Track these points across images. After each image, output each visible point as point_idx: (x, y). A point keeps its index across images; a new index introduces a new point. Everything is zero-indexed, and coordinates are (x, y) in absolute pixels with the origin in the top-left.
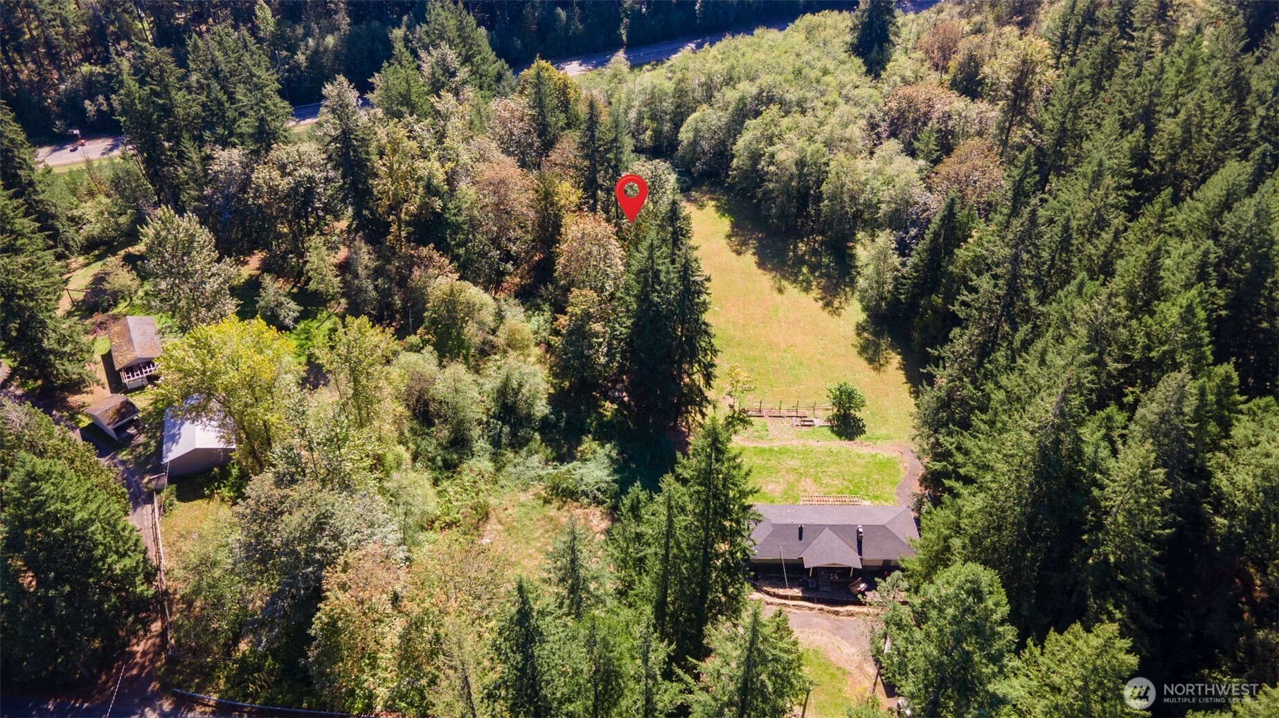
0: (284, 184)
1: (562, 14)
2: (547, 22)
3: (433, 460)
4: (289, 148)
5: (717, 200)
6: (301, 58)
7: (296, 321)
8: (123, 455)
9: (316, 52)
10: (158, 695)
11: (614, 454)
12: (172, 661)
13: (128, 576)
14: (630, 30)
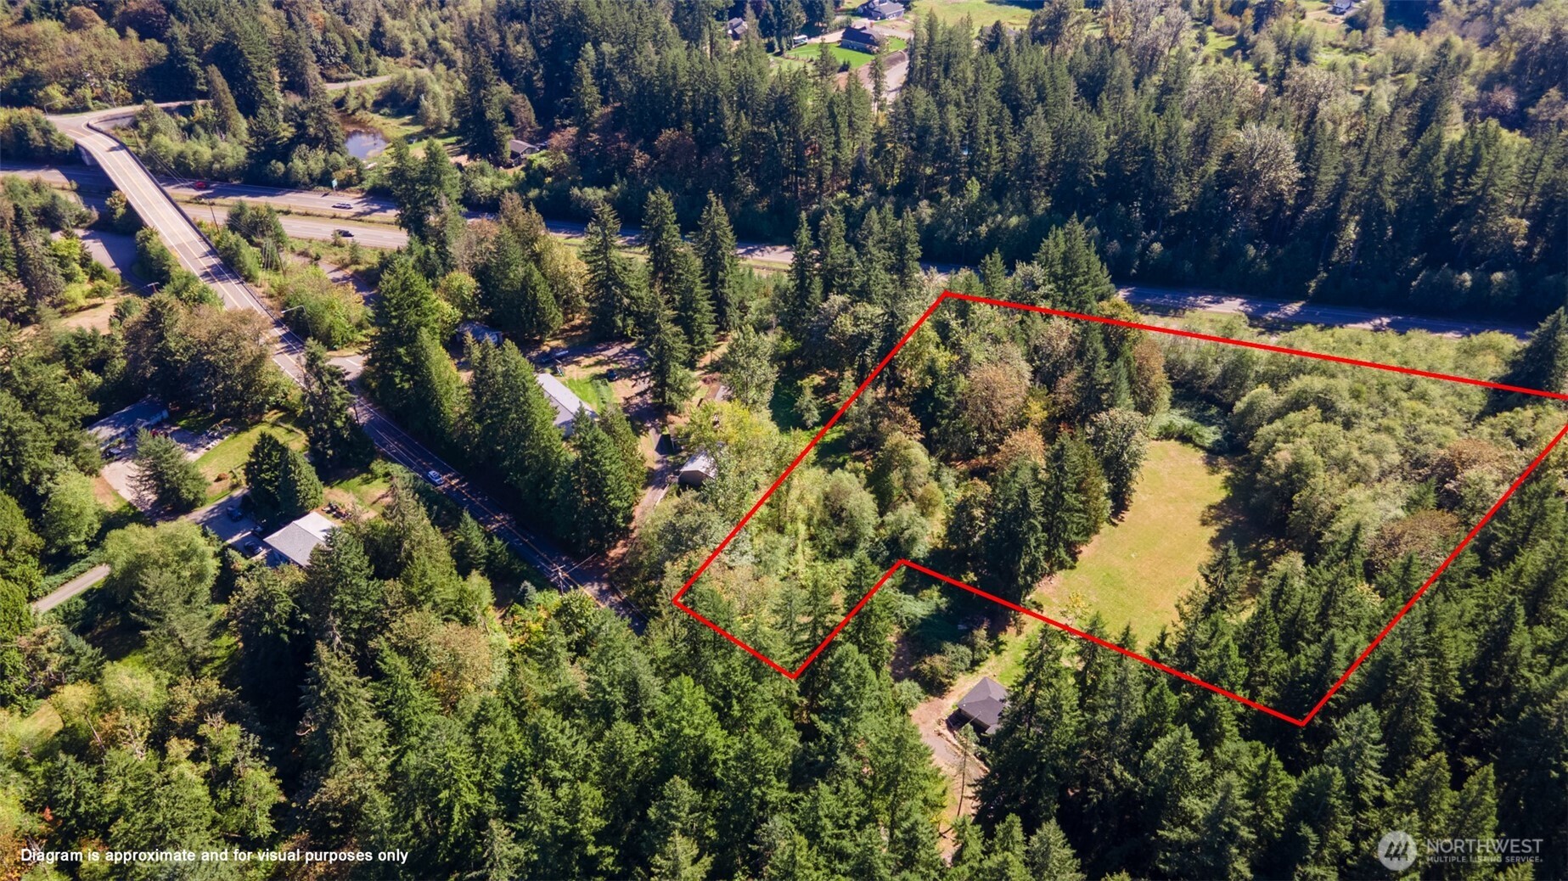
0: (850, 330)
1: (1252, 251)
2: (1232, 254)
3: (824, 546)
4: (869, 308)
5: (1236, 473)
6: (983, 229)
7: (816, 424)
8: (670, 458)
9: (999, 227)
10: (604, 580)
11: (943, 606)
12: (620, 569)
13: (615, 510)
14: (1322, 286)
